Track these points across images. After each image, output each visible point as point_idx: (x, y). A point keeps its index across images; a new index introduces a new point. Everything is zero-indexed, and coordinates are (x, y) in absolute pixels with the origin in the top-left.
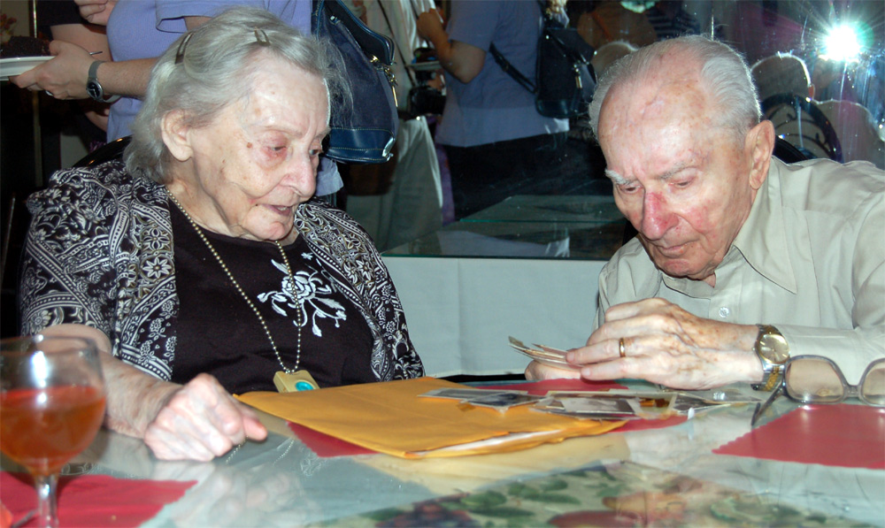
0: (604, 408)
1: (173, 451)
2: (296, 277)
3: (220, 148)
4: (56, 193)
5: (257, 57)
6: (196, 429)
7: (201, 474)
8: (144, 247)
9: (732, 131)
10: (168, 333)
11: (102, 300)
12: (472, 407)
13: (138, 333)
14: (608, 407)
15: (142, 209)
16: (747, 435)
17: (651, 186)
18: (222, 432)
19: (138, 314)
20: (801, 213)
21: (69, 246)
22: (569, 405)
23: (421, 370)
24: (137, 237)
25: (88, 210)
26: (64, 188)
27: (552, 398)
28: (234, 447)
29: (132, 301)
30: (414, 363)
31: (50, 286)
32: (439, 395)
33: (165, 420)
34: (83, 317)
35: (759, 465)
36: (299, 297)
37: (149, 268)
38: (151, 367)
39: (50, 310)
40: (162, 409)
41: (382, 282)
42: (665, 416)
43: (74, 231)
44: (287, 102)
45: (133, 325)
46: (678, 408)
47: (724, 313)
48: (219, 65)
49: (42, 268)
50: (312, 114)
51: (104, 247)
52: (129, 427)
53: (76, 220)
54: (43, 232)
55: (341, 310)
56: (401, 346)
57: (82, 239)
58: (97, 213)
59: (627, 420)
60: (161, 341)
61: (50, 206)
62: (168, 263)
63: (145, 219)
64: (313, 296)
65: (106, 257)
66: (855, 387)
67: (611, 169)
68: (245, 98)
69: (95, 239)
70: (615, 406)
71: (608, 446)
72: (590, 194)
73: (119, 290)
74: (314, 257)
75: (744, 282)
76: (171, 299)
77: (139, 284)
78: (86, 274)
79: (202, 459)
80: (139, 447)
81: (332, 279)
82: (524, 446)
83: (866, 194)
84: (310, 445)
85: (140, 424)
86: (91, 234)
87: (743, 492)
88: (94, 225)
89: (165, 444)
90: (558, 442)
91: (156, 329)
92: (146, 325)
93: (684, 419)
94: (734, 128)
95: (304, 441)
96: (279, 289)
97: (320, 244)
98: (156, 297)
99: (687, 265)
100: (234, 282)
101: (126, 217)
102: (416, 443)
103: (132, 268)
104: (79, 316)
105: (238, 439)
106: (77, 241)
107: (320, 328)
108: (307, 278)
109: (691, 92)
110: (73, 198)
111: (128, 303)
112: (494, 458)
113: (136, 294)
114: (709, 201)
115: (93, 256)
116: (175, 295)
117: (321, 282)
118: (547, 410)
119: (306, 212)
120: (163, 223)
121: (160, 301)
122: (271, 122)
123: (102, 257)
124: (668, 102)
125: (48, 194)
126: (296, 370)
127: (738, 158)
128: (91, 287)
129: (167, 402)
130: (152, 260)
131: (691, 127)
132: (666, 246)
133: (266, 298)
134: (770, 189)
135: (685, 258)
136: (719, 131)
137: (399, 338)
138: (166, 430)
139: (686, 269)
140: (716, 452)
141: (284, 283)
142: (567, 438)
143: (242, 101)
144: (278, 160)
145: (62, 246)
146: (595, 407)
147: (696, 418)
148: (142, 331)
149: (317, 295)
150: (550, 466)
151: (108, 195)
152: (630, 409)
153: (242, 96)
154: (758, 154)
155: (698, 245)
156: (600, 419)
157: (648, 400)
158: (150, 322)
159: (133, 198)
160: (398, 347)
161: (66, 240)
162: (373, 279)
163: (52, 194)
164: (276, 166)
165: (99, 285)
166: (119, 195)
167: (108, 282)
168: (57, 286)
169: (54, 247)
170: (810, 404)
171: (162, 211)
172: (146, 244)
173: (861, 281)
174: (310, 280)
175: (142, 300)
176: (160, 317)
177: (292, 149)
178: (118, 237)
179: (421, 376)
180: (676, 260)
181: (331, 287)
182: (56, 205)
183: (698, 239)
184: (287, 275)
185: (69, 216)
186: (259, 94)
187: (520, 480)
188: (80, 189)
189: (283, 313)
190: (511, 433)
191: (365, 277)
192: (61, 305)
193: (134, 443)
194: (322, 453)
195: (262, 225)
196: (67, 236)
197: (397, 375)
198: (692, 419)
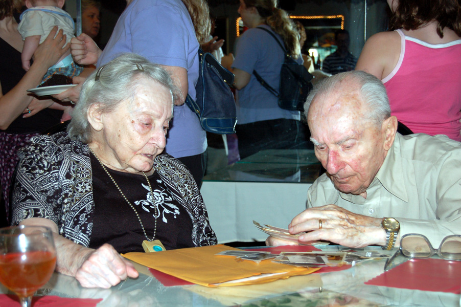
0: (309, 260)
1: (90, 283)
2: (154, 193)
3: (118, 124)
4: (32, 148)
5: (138, 77)
6: (102, 272)
7: (105, 295)
8: (77, 176)
9: (375, 121)
10: (89, 221)
11: (54, 205)
12: (242, 261)
13: (73, 221)
14: (311, 260)
15: (76, 157)
16: (382, 275)
17: (332, 147)
18: (115, 273)
19: (74, 211)
20: (411, 161)
21: (38, 176)
22: (292, 259)
23: (216, 241)
24: (74, 171)
25: (48, 157)
26: (36, 146)
27: (283, 256)
28: (122, 281)
29: (71, 204)
30: (213, 237)
31: (27, 198)
32: (225, 254)
33: (86, 267)
34: (44, 214)
35: (388, 290)
36: (156, 202)
37: (79, 187)
38: (80, 238)
39: (27, 210)
40: (85, 261)
41: (197, 195)
42: (340, 265)
43: (41, 168)
44: (153, 100)
45: (71, 216)
46: (347, 261)
47: (371, 212)
48: (118, 81)
49: (23, 187)
50: (165, 107)
51: (56, 177)
52: (68, 271)
53: (42, 163)
54: (25, 169)
55: (177, 209)
56: (207, 228)
57: (45, 172)
58: (53, 158)
59: (321, 266)
60: (85, 225)
61: (29, 155)
62: (89, 185)
63: (78, 162)
64: (163, 202)
65: (57, 182)
66: (437, 250)
67: (313, 137)
68: (131, 97)
69: (51, 172)
70: (315, 260)
71: (312, 280)
72: (302, 149)
73: (64, 199)
74: (163, 182)
75: (381, 196)
76: (90, 204)
77: (74, 195)
78: (46, 191)
79: (105, 287)
80: (73, 281)
81: (172, 193)
82: (268, 281)
83: (444, 152)
84: (159, 280)
85: (73, 269)
86: (49, 170)
87: (380, 304)
88: (51, 165)
89: (87, 280)
90: (286, 279)
91: (83, 218)
92: (78, 217)
93: (350, 266)
94: (376, 119)
95: (157, 278)
96: (145, 199)
97: (166, 175)
98: (83, 202)
99: (350, 187)
100: (123, 195)
101: (68, 161)
102: (214, 279)
103: (71, 187)
104: (42, 214)
105: (123, 277)
106: (42, 174)
107: (166, 218)
108: (159, 193)
109: (354, 101)
110: (41, 151)
111: (69, 205)
112: (254, 287)
113: (73, 200)
114: (361, 156)
115: (50, 182)
116: (92, 201)
117: (167, 195)
118: (281, 262)
119: (159, 159)
120: (87, 164)
121: (85, 205)
122: (145, 110)
123: (55, 182)
124: (342, 105)
125: (28, 149)
126: (154, 240)
127: (378, 135)
128: (49, 197)
129: (87, 258)
130: (81, 183)
131: (353, 118)
132: (339, 178)
133: (139, 203)
134: (395, 149)
135: (349, 183)
136: (368, 121)
137: (206, 225)
138: (87, 272)
139: (349, 190)
140: (366, 283)
141: (148, 196)
142: (291, 276)
143: (130, 99)
144: (148, 130)
145: (34, 176)
146: (305, 260)
147: (356, 266)
148: (76, 219)
149: (165, 202)
150: (282, 291)
151: (59, 150)
152: (323, 261)
153: (130, 96)
154: (389, 132)
155: (356, 177)
156: (308, 266)
157: (332, 256)
158: (80, 215)
159: (71, 151)
160: (206, 228)
161: (36, 173)
162: (192, 194)
163: (30, 149)
164: (146, 134)
165: (53, 196)
166: (65, 149)
167: (57, 195)
168: (31, 198)
169: (30, 176)
170: (414, 258)
171: (86, 158)
172: (78, 175)
173: (440, 196)
174: (161, 194)
175: (75, 204)
176: (85, 213)
177: (155, 124)
178: (64, 171)
179: (216, 244)
180: (344, 185)
181: (172, 198)
182: (32, 154)
183: (356, 175)
184: (150, 192)
185: (38, 160)
186: (138, 95)
187: (267, 298)
188: (44, 147)
189: (148, 210)
190: (262, 274)
191: (189, 193)
192: (32, 207)
193: (70, 279)
194: (166, 284)
195: (139, 164)
196: (37, 171)
197: (204, 243)
198: (354, 266)
